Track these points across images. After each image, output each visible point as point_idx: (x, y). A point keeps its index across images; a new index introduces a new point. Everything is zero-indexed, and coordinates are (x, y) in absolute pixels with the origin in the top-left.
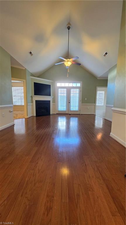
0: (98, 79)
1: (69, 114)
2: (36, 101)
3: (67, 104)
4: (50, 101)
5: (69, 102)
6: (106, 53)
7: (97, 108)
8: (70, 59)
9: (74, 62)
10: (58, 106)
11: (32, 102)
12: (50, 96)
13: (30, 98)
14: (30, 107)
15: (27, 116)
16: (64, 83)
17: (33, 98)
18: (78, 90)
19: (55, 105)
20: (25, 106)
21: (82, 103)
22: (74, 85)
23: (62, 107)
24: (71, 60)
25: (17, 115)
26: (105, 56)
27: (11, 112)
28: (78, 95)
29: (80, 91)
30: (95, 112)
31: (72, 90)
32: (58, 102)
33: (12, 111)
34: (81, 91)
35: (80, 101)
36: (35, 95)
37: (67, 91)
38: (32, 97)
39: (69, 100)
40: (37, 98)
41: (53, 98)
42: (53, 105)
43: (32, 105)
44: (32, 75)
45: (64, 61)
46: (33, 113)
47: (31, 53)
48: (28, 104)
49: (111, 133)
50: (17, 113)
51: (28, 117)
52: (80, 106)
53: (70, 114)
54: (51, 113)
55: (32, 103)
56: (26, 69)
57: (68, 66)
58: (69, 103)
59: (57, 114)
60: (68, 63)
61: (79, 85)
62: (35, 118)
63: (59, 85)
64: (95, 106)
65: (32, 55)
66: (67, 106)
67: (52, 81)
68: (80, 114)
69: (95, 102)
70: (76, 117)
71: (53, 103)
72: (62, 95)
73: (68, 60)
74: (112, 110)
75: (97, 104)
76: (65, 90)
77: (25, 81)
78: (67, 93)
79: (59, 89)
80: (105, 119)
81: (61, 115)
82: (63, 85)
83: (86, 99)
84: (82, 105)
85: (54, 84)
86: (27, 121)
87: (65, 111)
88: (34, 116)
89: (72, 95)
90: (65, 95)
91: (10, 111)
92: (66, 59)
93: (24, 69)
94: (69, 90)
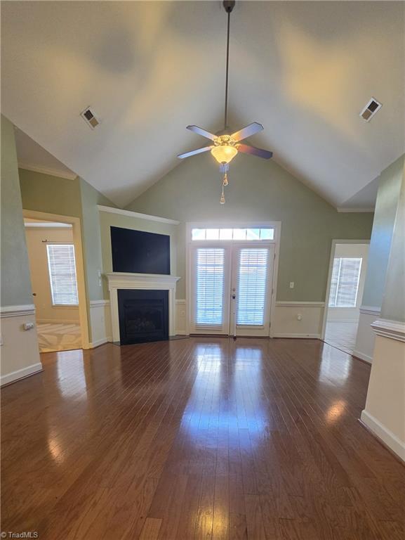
0: (339, 210)
1: (231, 337)
2: (118, 290)
3: (224, 301)
4: (168, 291)
5: (231, 296)
6: (373, 106)
7: (329, 315)
8: (230, 133)
9: (246, 146)
10: (195, 309)
11: (106, 295)
12: (169, 273)
13: (100, 281)
14: (98, 314)
15: (90, 341)
16: (217, 230)
17: (110, 281)
18: (265, 251)
19: (184, 304)
20: (80, 309)
21: (277, 300)
22: (253, 234)
23: (208, 312)
24: (235, 137)
25: (60, 337)
26: (366, 115)
27: (28, 329)
28: (264, 270)
29: (272, 258)
30: (321, 330)
31: (244, 253)
32: (195, 295)
33: (32, 327)
34: (277, 257)
35: (269, 292)
36: (114, 271)
37: (226, 257)
38: (104, 278)
39: (234, 290)
40: (122, 281)
41: (178, 281)
42: (178, 304)
43: (108, 306)
44: (105, 200)
45: (210, 143)
46: (110, 333)
47: (89, 115)
48: (92, 302)
49: (363, 411)
50: (62, 333)
51: (92, 345)
52: (269, 311)
53: (235, 338)
54: (173, 331)
55: (104, 299)
56: (78, 177)
57: (224, 163)
58: (234, 298)
59: (192, 336)
60: (225, 152)
61: (268, 234)
62: (118, 349)
63: (198, 234)
64: (323, 310)
65: (95, 123)
66: (224, 310)
67: (176, 222)
68: (268, 338)
69: (323, 297)
70: (254, 346)
71: (177, 298)
72: (210, 269)
73: (226, 137)
74: (374, 327)
75: (331, 304)
76: (221, 252)
77: (77, 220)
78: (226, 265)
79: (201, 252)
80: (354, 357)
81: (205, 339)
82: (212, 234)
83: (292, 285)
84: (279, 306)
85: (181, 230)
86: (91, 358)
87: (220, 327)
88: (112, 343)
89: (242, 270)
90: (221, 270)
91: (24, 325)
92: (218, 136)
93: (73, 178)
94: (232, 252)
